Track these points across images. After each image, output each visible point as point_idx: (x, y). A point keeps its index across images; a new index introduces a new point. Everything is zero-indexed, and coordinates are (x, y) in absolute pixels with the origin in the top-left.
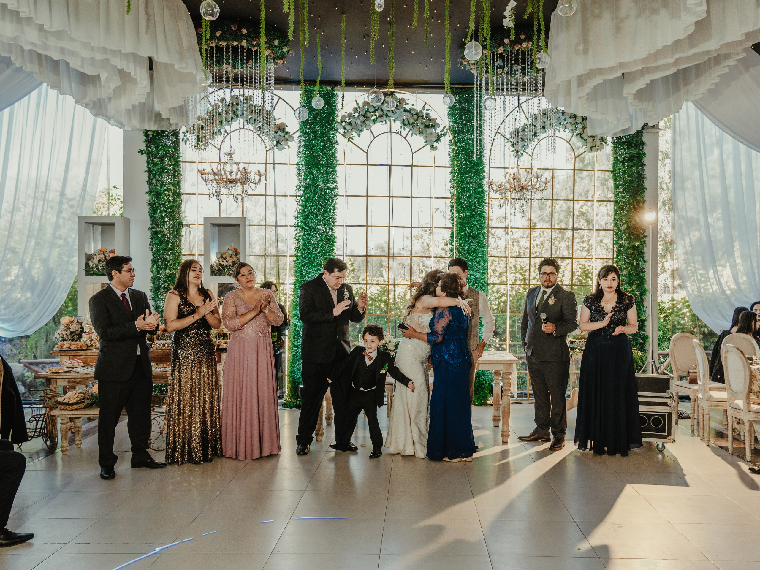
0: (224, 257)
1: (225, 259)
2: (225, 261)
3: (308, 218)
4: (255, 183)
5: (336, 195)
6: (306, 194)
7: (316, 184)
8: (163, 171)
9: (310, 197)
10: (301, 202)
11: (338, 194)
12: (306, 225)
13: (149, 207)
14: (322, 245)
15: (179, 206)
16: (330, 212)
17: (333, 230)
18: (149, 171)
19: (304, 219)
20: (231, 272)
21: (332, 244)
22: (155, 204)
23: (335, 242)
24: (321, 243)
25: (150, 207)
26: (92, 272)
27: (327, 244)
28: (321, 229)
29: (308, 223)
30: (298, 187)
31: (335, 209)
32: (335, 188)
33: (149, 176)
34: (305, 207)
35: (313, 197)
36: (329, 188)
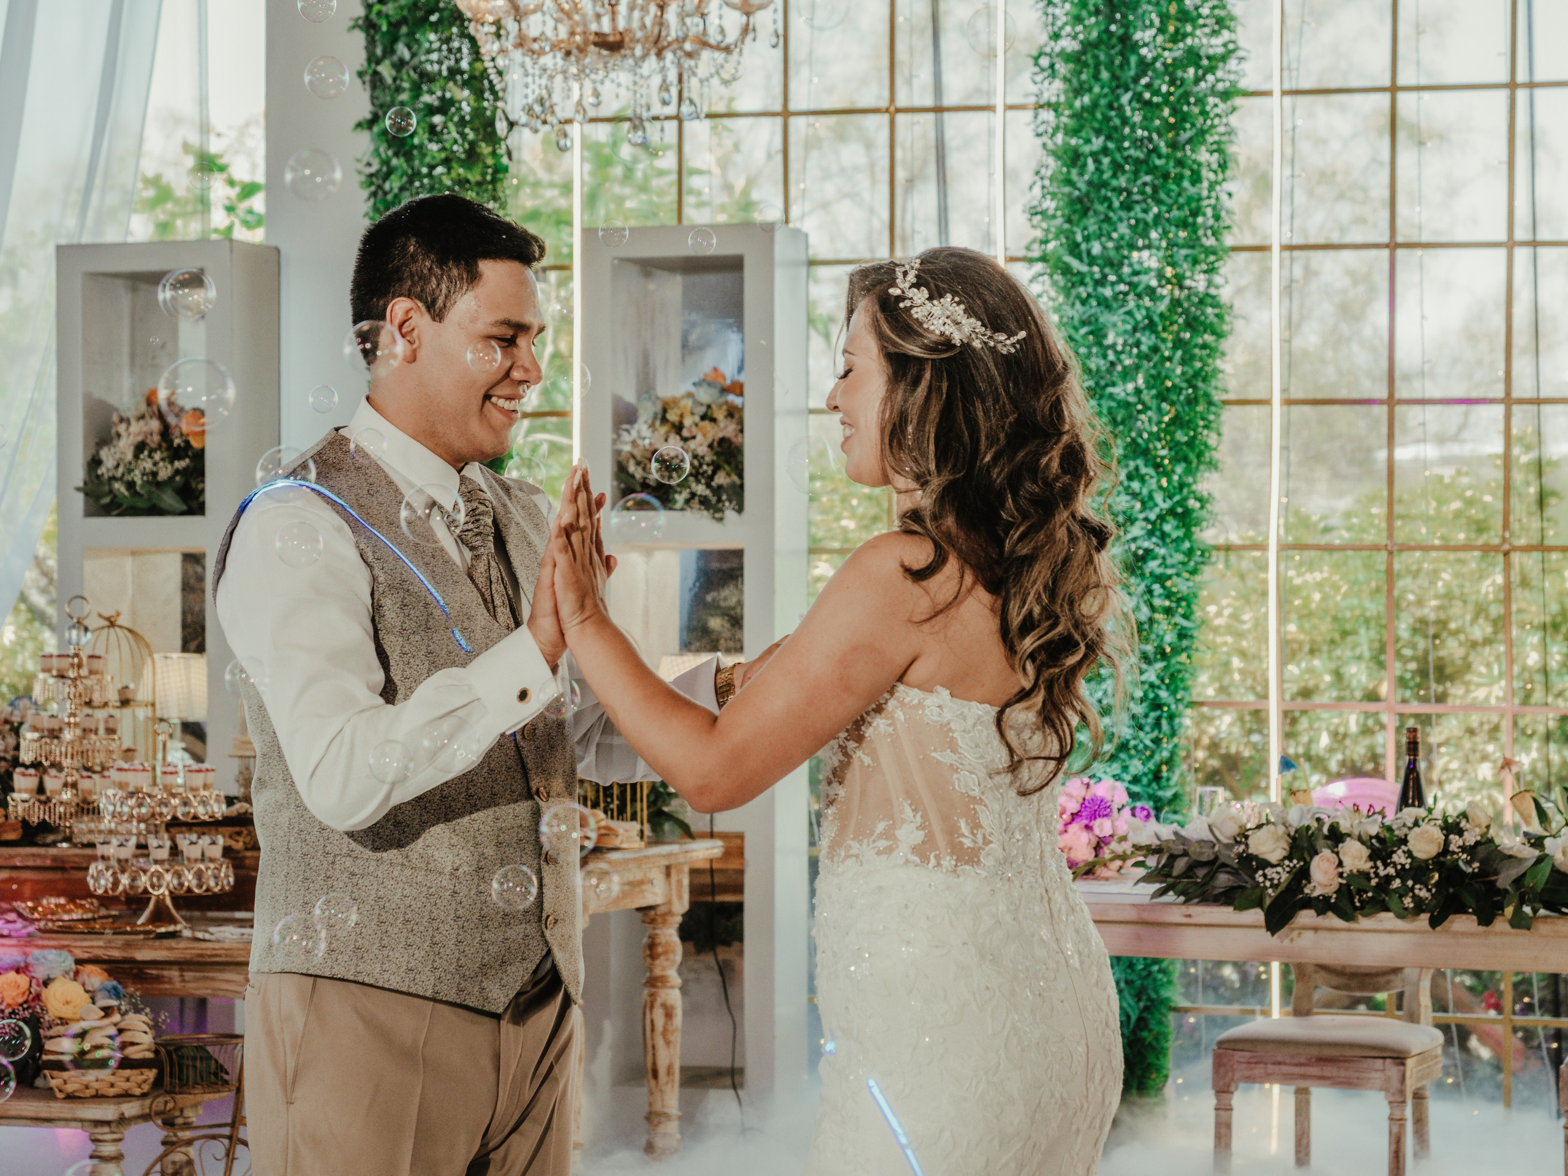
0: (672, 417)
1: (678, 428)
2: (674, 439)
3: (1085, 212)
4: (727, 50)
5: (1225, 95)
6: (1078, 92)
7: (1125, 39)
8: (425, 19)
9: (1095, 105)
10: (1060, 138)
11: (1244, 84)
12: (1074, 249)
13: (365, 193)
14: (1155, 349)
15: (494, 181)
16: (1196, 179)
17: (1211, 270)
18: (369, 26)
19: (1069, 221)
20: (701, 489)
21: (1204, 346)
22: (386, 177)
23: (1219, 335)
24: (1147, 341)
25: (374, 194)
26: (106, 500)
27: (1178, 343)
28: (1147, 271)
29: (1087, 239)
30: (1045, 62)
31: (1223, 166)
32: (1224, 58)
33: (371, 42)
34: (1074, 158)
35: (1110, 107)
36: (1193, 57)
